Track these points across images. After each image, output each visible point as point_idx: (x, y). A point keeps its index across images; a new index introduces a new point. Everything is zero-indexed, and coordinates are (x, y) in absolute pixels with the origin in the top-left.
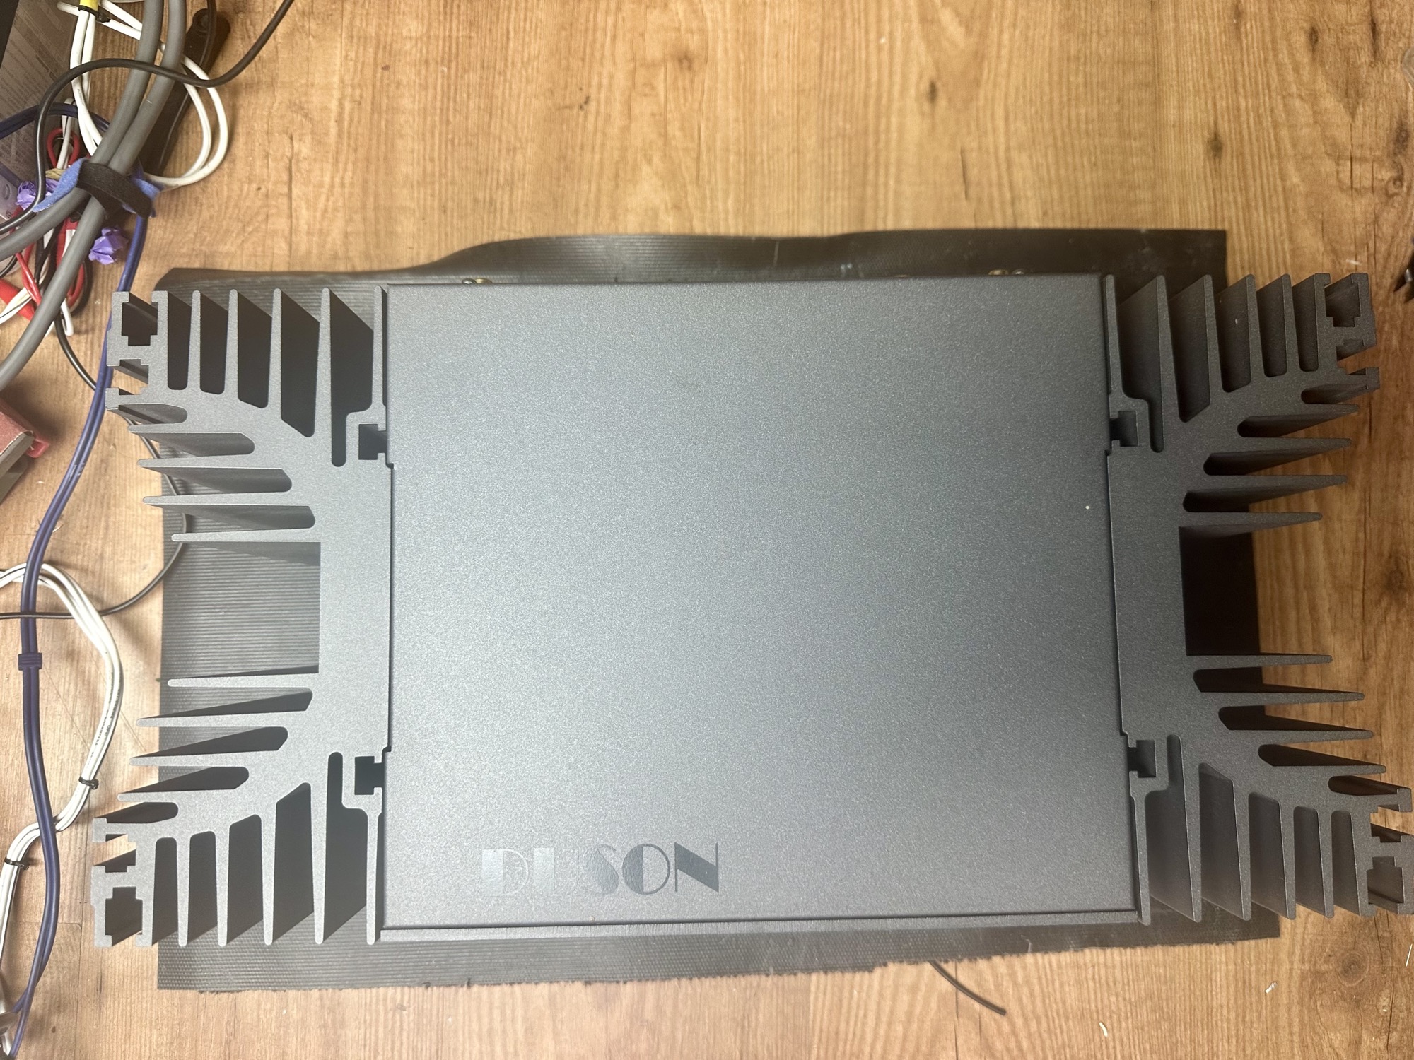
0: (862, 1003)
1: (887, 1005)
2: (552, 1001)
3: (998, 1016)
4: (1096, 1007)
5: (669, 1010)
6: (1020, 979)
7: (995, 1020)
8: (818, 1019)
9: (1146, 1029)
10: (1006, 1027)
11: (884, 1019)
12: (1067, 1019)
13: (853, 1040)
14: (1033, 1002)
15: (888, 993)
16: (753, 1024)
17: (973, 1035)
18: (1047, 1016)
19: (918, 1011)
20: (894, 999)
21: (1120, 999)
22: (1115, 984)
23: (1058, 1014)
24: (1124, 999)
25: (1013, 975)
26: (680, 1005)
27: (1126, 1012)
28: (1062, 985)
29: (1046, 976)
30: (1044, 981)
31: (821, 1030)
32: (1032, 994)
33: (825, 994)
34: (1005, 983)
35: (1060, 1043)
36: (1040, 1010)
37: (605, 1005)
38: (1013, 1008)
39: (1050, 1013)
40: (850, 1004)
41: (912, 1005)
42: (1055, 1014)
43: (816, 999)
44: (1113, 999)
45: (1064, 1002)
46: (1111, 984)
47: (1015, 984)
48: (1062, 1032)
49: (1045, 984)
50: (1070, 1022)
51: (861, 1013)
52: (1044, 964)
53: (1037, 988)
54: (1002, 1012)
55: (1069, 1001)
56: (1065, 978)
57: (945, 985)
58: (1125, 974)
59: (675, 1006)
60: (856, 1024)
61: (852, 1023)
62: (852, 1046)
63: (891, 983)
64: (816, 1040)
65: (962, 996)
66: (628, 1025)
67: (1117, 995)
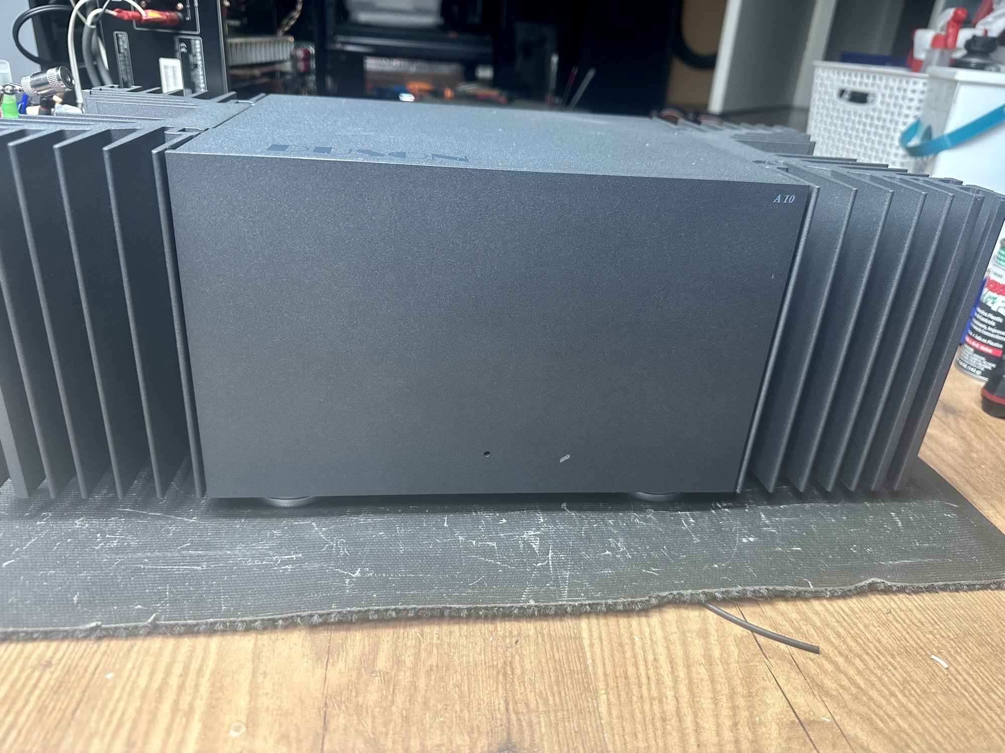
0: (648, 648)
1: (678, 650)
2: (257, 655)
3: (812, 655)
4: (917, 644)
5: (409, 660)
6: (818, 624)
7: (811, 660)
8: (600, 666)
9: (988, 662)
10: (829, 667)
11: (680, 662)
12: (893, 656)
13: (649, 683)
14: (844, 642)
15: (675, 637)
16: (518, 671)
17: (793, 675)
18: (868, 654)
19: (716, 653)
20: (684, 643)
21: (938, 636)
22: (923, 625)
23: (879, 651)
24: (942, 636)
25: (807, 619)
26: (424, 655)
27: (953, 647)
28: (866, 626)
29: (844, 619)
30: (845, 624)
31: (606, 675)
32: (839, 636)
33: (601, 640)
34: (803, 627)
35: (901, 679)
36: (857, 649)
37: (326, 656)
38: (823, 646)
39: (870, 652)
40: (633, 649)
41: (707, 648)
42: (876, 652)
43: (592, 645)
44: (930, 636)
45: (879, 641)
46: (919, 624)
47: (815, 628)
48: (895, 668)
49: (848, 628)
50: (898, 658)
51: (650, 657)
52: (836, 611)
53: (841, 630)
54: (816, 651)
55: (884, 641)
56: (867, 622)
57: (738, 630)
58: (927, 616)
59: (417, 655)
60: (647, 669)
61: (642, 667)
62: (649, 690)
63: (674, 629)
64: (602, 685)
65: (761, 639)
66: (354, 675)
67: (931, 632)
